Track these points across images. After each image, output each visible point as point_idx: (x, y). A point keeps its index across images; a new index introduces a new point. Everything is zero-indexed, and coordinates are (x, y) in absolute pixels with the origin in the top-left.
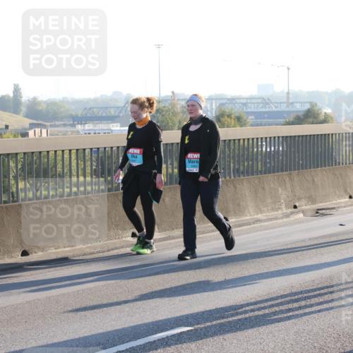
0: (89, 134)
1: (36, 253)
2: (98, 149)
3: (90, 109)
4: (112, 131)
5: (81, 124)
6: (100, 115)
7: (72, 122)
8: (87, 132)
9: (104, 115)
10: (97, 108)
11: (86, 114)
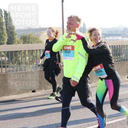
0: (111, 40)
1: (92, 83)
2: (115, 46)
3: (111, 31)
4: (119, 39)
5: (108, 37)
6: (114, 34)
7: (104, 36)
8: (110, 40)
9: (116, 34)
10: (113, 31)
11: (109, 33)
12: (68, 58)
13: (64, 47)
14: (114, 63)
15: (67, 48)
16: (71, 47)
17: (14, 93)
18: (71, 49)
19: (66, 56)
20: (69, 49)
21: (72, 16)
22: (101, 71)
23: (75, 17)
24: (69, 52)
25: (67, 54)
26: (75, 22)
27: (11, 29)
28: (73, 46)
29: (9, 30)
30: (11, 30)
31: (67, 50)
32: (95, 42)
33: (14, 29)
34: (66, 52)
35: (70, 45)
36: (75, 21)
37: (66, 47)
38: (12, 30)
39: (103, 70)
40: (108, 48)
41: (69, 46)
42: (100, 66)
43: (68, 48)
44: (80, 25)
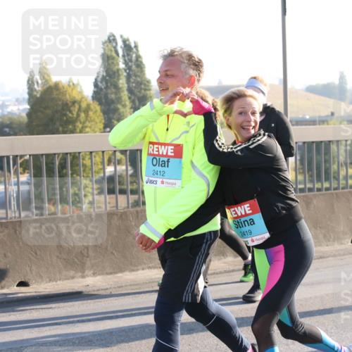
12: (162, 182)
13: (151, 146)
14: (294, 197)
15: (158, 151)
16: (173, 147)
17: (151, 265)
18: (173, 154)
19: (156, 173)
20: (165, 153)
21: (176, 53)
22: (252, 222)
23: (183, 55)
24: (165, 164)
25: (158, 168)
26: (182, 70)
27: (141, 89)
28: (179, 145)
29: (136, 91)
30: (140, 92)
31: (159, 155)
32: (241, 136)
33: (150, 90)
34: (155, 163)
35: (168, 142)
36: (183, 66)
37: (156, 146)
38: (143, 91)
39: (258, 218)
40: (278, 155)
41: (165, 145)
42: (250, 206)
43: (163, 150)
44: (199, 81)
